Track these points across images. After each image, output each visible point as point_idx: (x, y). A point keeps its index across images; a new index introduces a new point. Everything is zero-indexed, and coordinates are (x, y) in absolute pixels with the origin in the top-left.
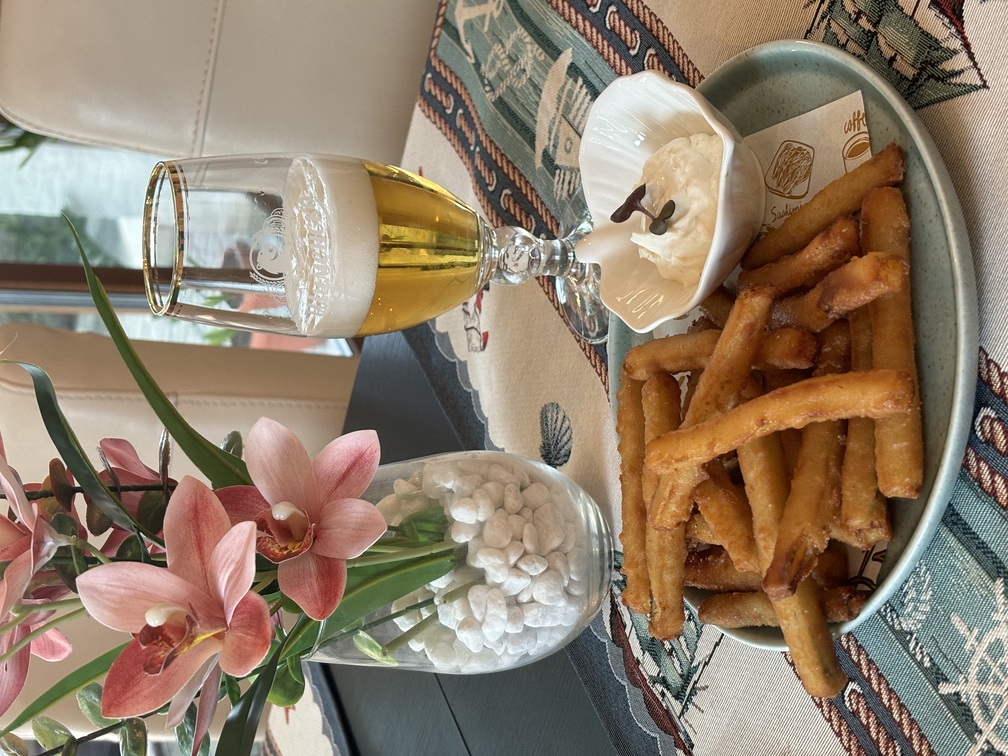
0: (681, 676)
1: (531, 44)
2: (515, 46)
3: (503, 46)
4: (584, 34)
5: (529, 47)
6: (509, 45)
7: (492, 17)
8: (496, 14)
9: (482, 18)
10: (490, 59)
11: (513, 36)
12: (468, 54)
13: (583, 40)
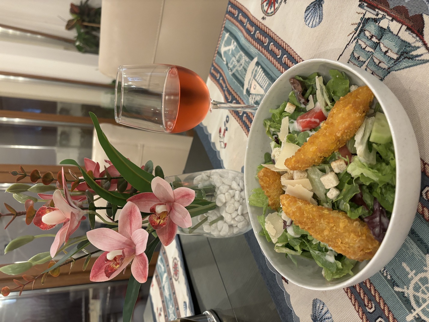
1: (244, 56)
2: (239, 57)
3: (235, 58)
4: (262, 52)
5: (243, 57)
6: (237, 57)
7: (232, 50)
8: (234, 48)
9: (229, 50)
10: (231, 62)
11: (239, 54)
12: (224, 61)
13: (261, 54)
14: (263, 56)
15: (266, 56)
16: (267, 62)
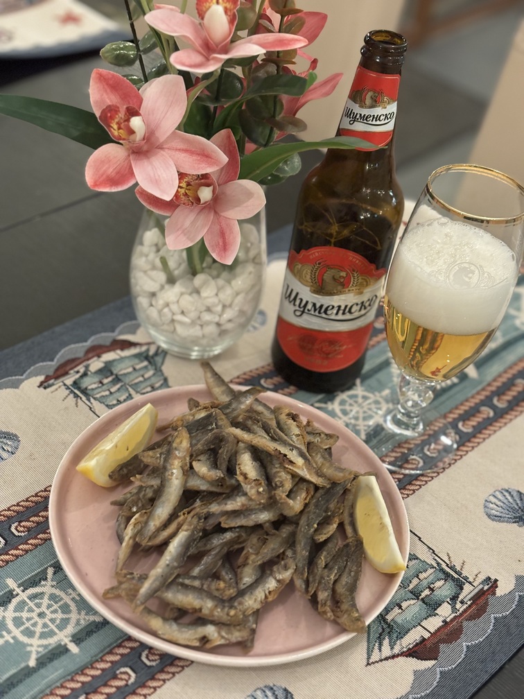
0: (86, 388)
13: (479, 388)
14: (474, 391)
15: (473, 397)
16: (460, 397)
